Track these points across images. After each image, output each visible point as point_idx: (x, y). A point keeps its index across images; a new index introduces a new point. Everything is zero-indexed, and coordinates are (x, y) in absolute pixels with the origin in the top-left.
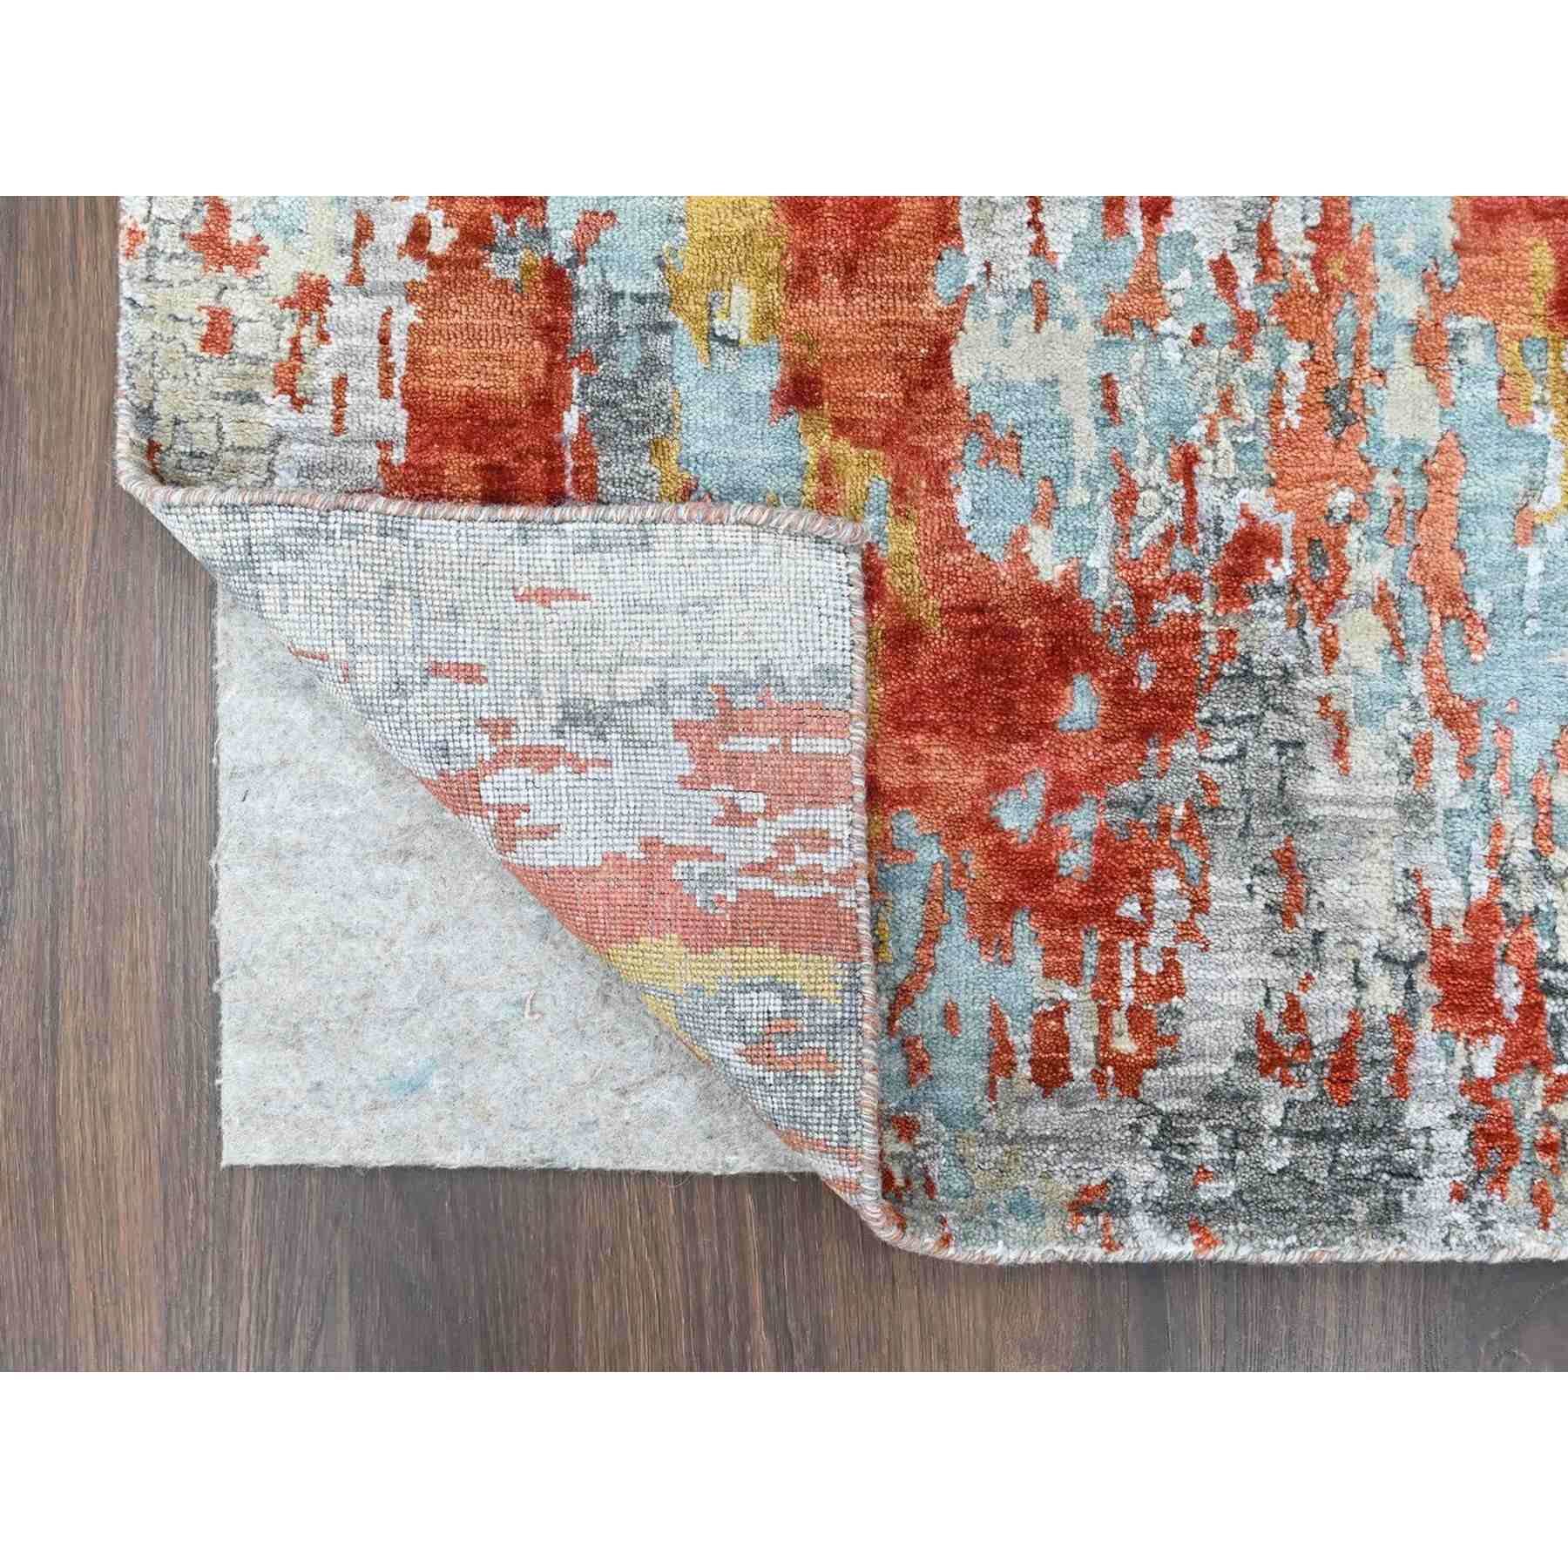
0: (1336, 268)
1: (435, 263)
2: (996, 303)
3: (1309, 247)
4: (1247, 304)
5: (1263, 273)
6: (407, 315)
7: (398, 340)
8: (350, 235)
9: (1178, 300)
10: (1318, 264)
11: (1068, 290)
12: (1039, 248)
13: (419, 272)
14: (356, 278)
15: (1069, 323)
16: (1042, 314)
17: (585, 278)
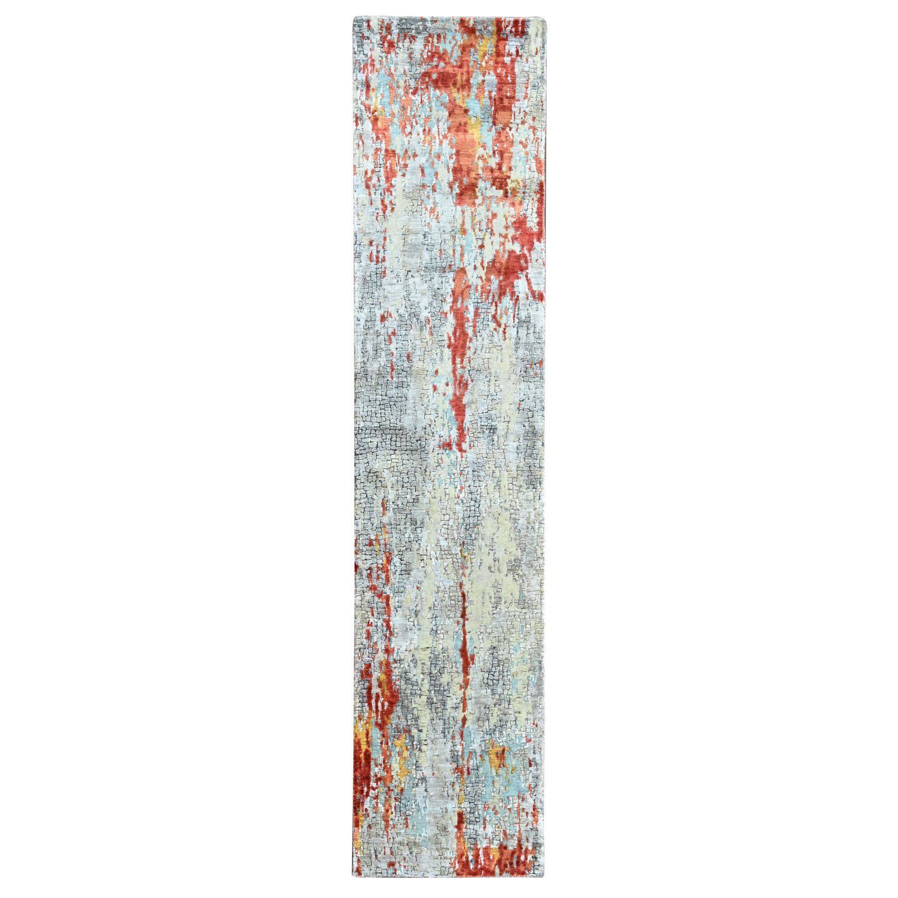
0: (404, 123)
1: (509, 126)
2: (443, 120)
3: (406, 126)
4: (414, 120)
5: (412, 123)
6: (512, 121)
7: (513, 118)
8: (518, 130)
9: (422, 120)
10: (406, 124)
11: (435, 122)
12: (438, 126)
13: (510, 125)
14: (518, 125)
15: (435, 118)
16: (438, 119)
17: (491, 124)
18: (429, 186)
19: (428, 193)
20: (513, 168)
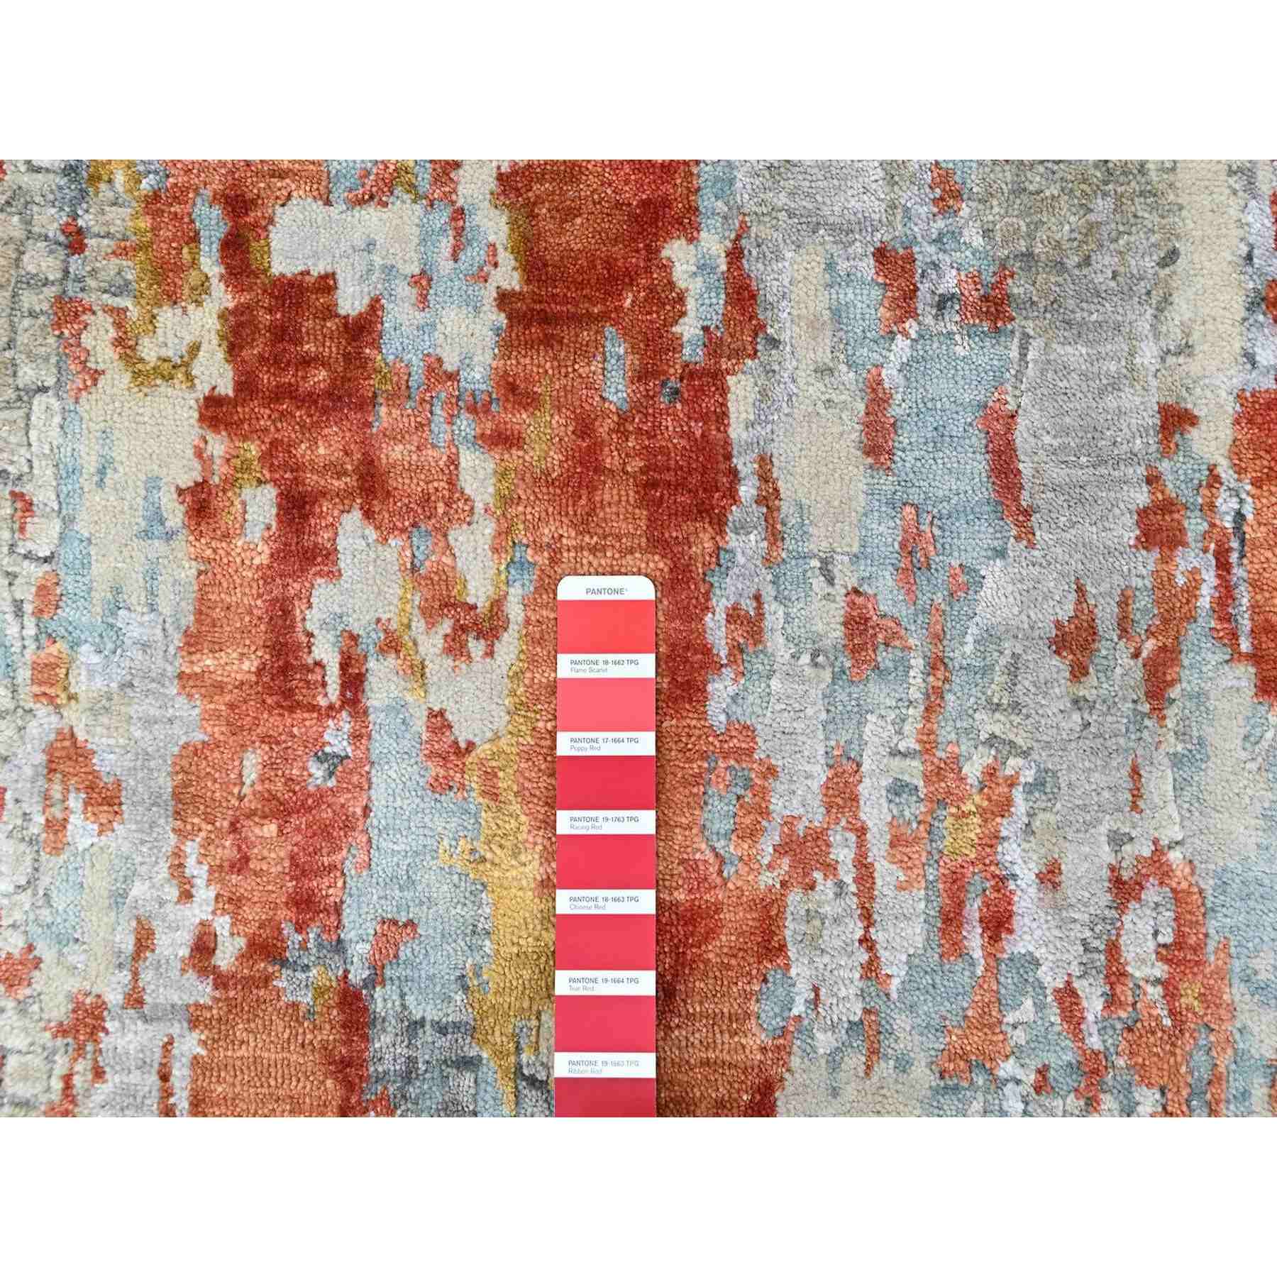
0: (1189, 998)
1: (222, 981)
2: (824, 1041)
3: (1160, 970)
4: (1094, 1042)
5: (1112, 1001)
6: (190, 1044)
7: (180, 1074)
8: (129, 945)
9: (1019, 1036)
10: (1170, 989)
11: (901, 1022)
12: (871, 969)
13: (203, 992)
14: (135, 1000)
15: (903, 1065)
16: (874, 1052)
17: (382, 1001)
18: (942, 303)
19: (955, 235)
20: (175, 515)
